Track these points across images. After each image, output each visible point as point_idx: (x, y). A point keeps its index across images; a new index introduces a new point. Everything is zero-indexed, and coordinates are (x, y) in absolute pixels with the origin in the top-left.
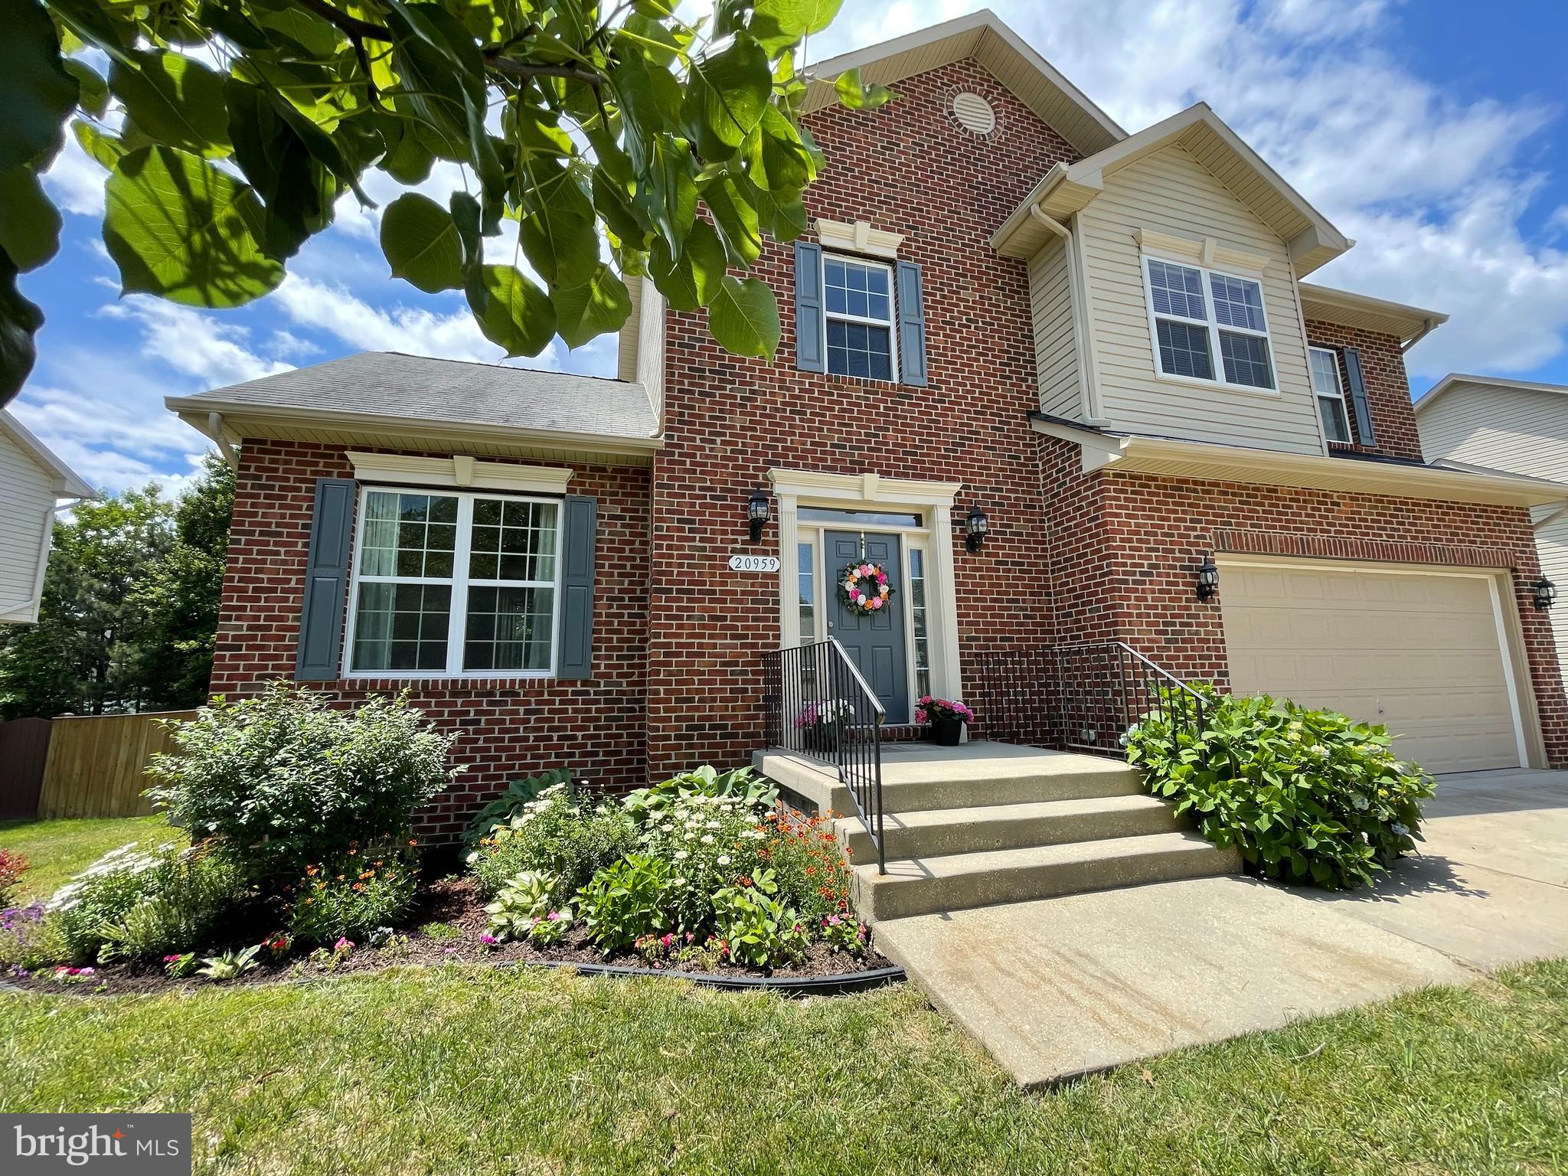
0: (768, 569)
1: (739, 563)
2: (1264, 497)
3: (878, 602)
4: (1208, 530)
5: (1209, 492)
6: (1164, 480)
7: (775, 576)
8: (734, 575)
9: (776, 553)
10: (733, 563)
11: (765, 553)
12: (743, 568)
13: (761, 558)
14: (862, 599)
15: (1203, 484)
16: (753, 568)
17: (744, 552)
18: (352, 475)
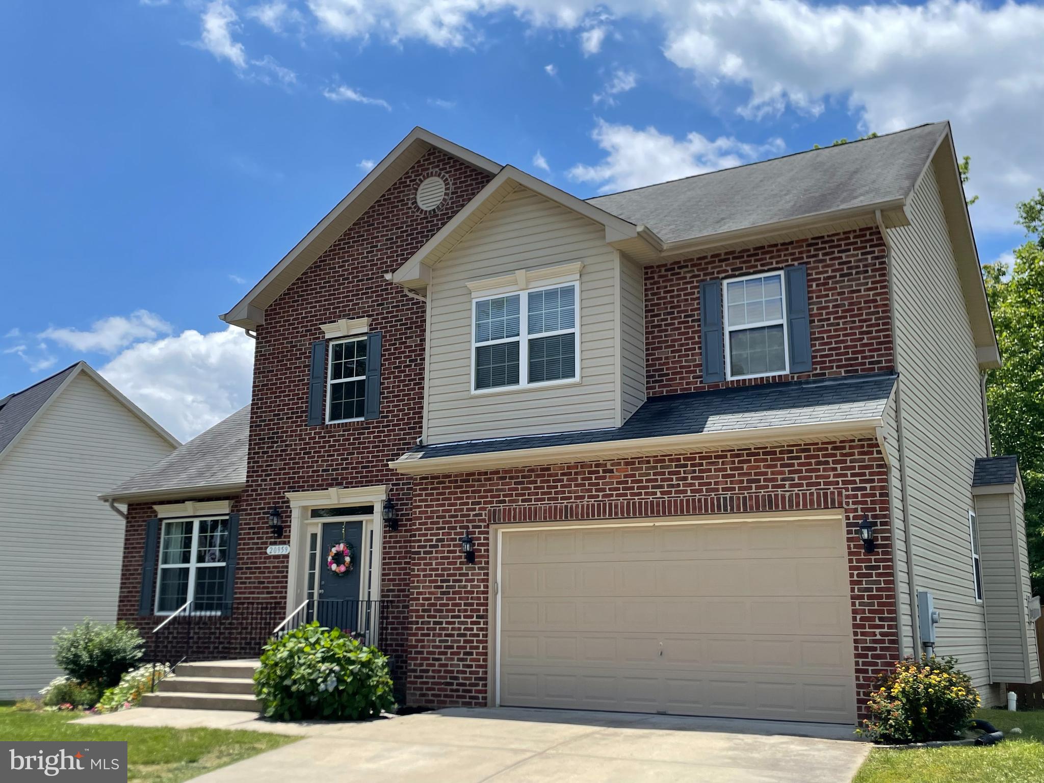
0: (284, 553)
1: (273, 550)
2: (537, 476)
3: (343, 568)
4: (484, 509)
5: (490, 479)
6: (456, 476)
7: (287, 556)
8: (269, 557)
9: (289, 542)
10: (268, 551)
11: (284, 543)
12: (273, 554)
13: (281, 546)
14: (334, 567)
15: (486, 473)
16: (277, 553)
17: (275, 543)
18: (156, 516)
